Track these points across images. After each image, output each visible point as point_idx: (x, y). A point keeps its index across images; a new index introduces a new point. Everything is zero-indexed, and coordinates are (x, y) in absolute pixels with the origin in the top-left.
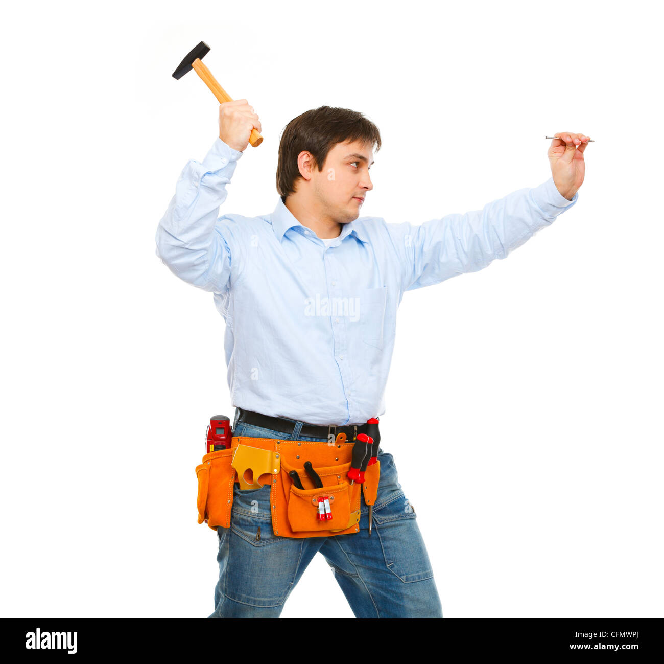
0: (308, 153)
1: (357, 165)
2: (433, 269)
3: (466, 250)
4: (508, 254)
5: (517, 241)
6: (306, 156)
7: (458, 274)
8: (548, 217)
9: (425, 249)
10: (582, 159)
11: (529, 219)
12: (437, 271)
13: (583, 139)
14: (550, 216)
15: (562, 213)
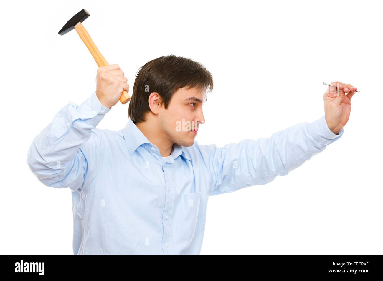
0: (157, 94)
1: (194, 105)
2: (230, 180)
3: (255, 167)
4: (287, 172)
5: (295, 163)
6: (155, 96)
7: (248, 185)
8: (320, 146)
9: (225, 165)
10: (350, 104)
11: (305, 147)
12: (232, 182)
13: (351, 88)
14: (321, 145)
15: (331, 143)
